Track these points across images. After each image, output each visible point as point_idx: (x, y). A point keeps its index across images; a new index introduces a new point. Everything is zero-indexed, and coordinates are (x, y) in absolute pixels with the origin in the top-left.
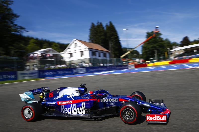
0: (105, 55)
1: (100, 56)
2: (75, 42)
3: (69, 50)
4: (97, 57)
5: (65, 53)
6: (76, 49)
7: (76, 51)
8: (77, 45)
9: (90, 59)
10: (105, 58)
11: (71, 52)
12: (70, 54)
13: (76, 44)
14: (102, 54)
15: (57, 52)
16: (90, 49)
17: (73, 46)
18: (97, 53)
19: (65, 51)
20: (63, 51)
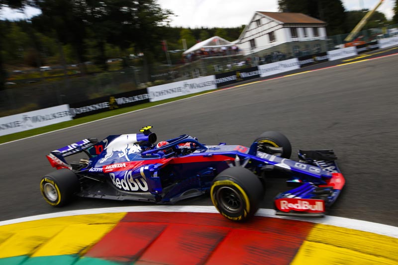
0: (316, 33)
1: (305, 35)
2: (258, 18)
3: (248, 34)
4: (301, 38)
5: (241, 41)
6: (260, 29)
7: (261, 34)
8: (261, 22)
9: (287, 44)
10: (317, 38)
11: (251, 38)
12: (249, 42)
13: (258, 21)
14: (310, 31)
15: (227, 42)
16: (285, 25)
17: (254, 25)
18: (300, 31)
19: (241, 37)
20: (236, 38)
